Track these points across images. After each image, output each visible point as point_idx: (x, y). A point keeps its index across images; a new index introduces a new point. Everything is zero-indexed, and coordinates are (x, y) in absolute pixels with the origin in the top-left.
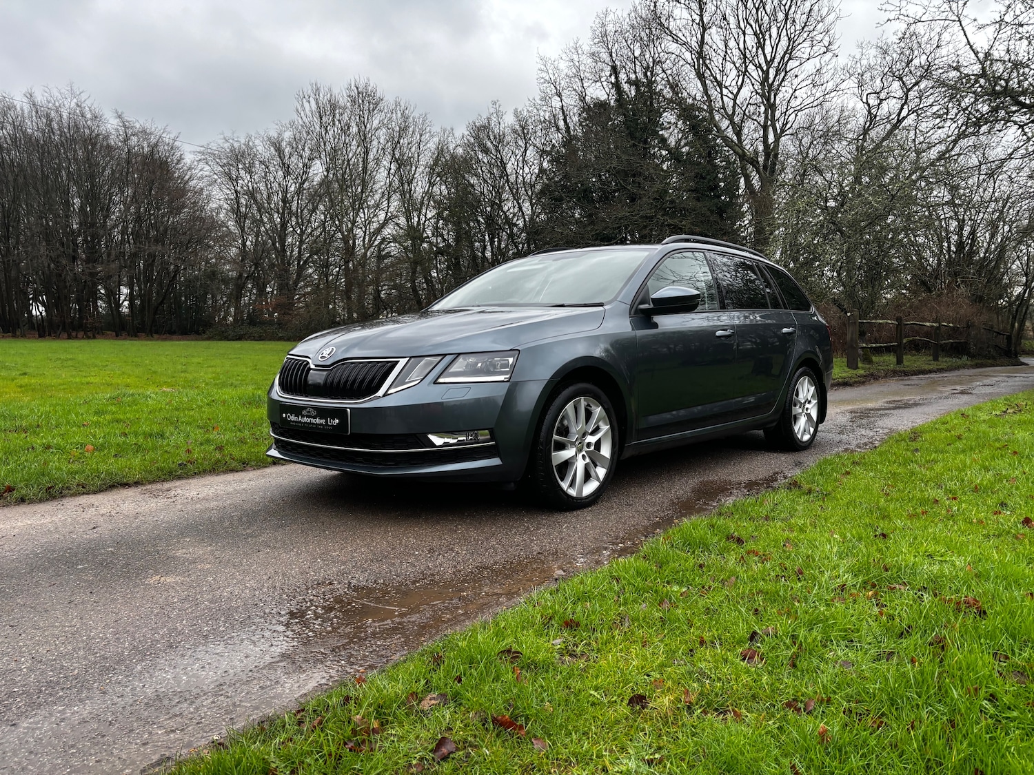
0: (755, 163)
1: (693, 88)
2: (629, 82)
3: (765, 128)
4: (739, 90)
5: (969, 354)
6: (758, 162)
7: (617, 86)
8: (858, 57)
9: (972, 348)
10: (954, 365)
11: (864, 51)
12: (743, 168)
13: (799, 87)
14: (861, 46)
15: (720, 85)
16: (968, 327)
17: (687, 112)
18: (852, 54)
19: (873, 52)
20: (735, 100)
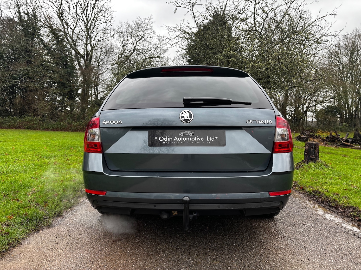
1: (56, 22)
2: (24, 13)
3: (87, 44)
4: (75, 28)
6: (84, 57)
7: (19, 13)
11: (122, 25)
12: (78, 59)
13: (99, 32)
14: (121, 23)
15: (67, 24)
17: (54, 32)
18: (118, 25)
19: (125, 27)
20: (73, 31)
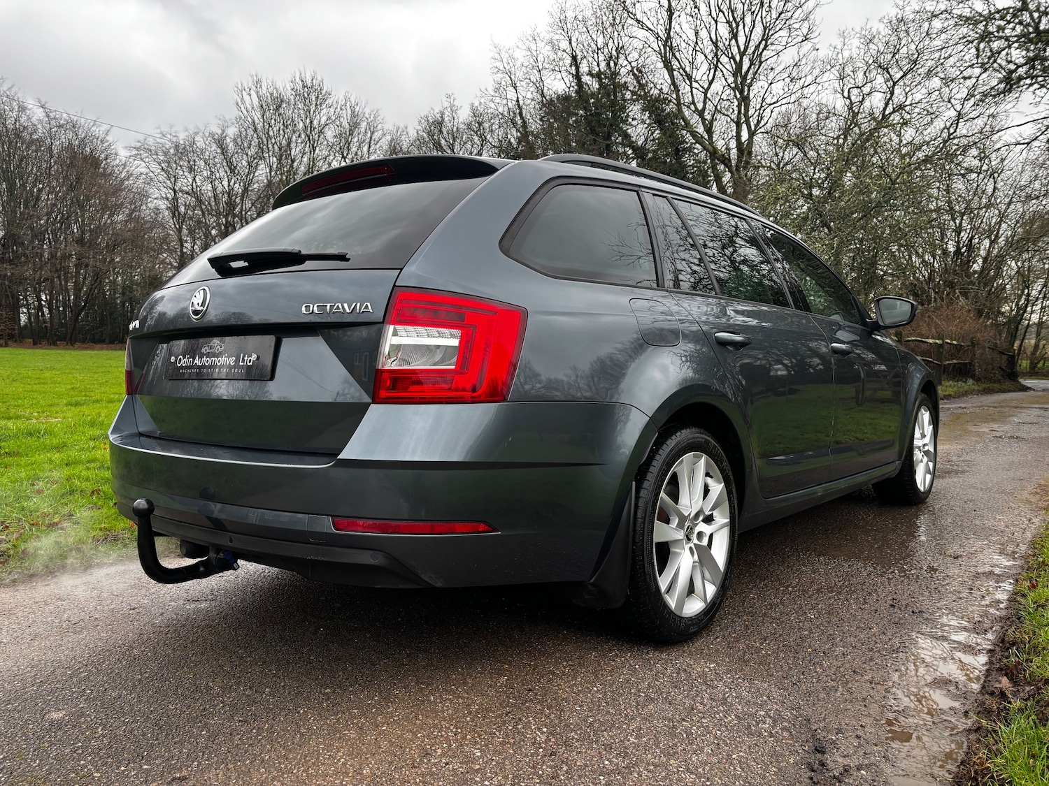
0: (727, 161)
1: (660, 80)
2: (590, 74)
3: (738, 125)
4: (711, 83)
5: (973, 377)
6: (730, 160)
7: (578, 76)
8: (839, 46)
9: (978, 371)
10: (961, 390)
11: (846, 40)
12: (714, 168)
13: (777, 79)
14: (843, 35)
15: (689, 77)
16: (973, 344)
17: (654, 106)
18: (834, 44)
19: (856, 42)
20: (705, 94)
